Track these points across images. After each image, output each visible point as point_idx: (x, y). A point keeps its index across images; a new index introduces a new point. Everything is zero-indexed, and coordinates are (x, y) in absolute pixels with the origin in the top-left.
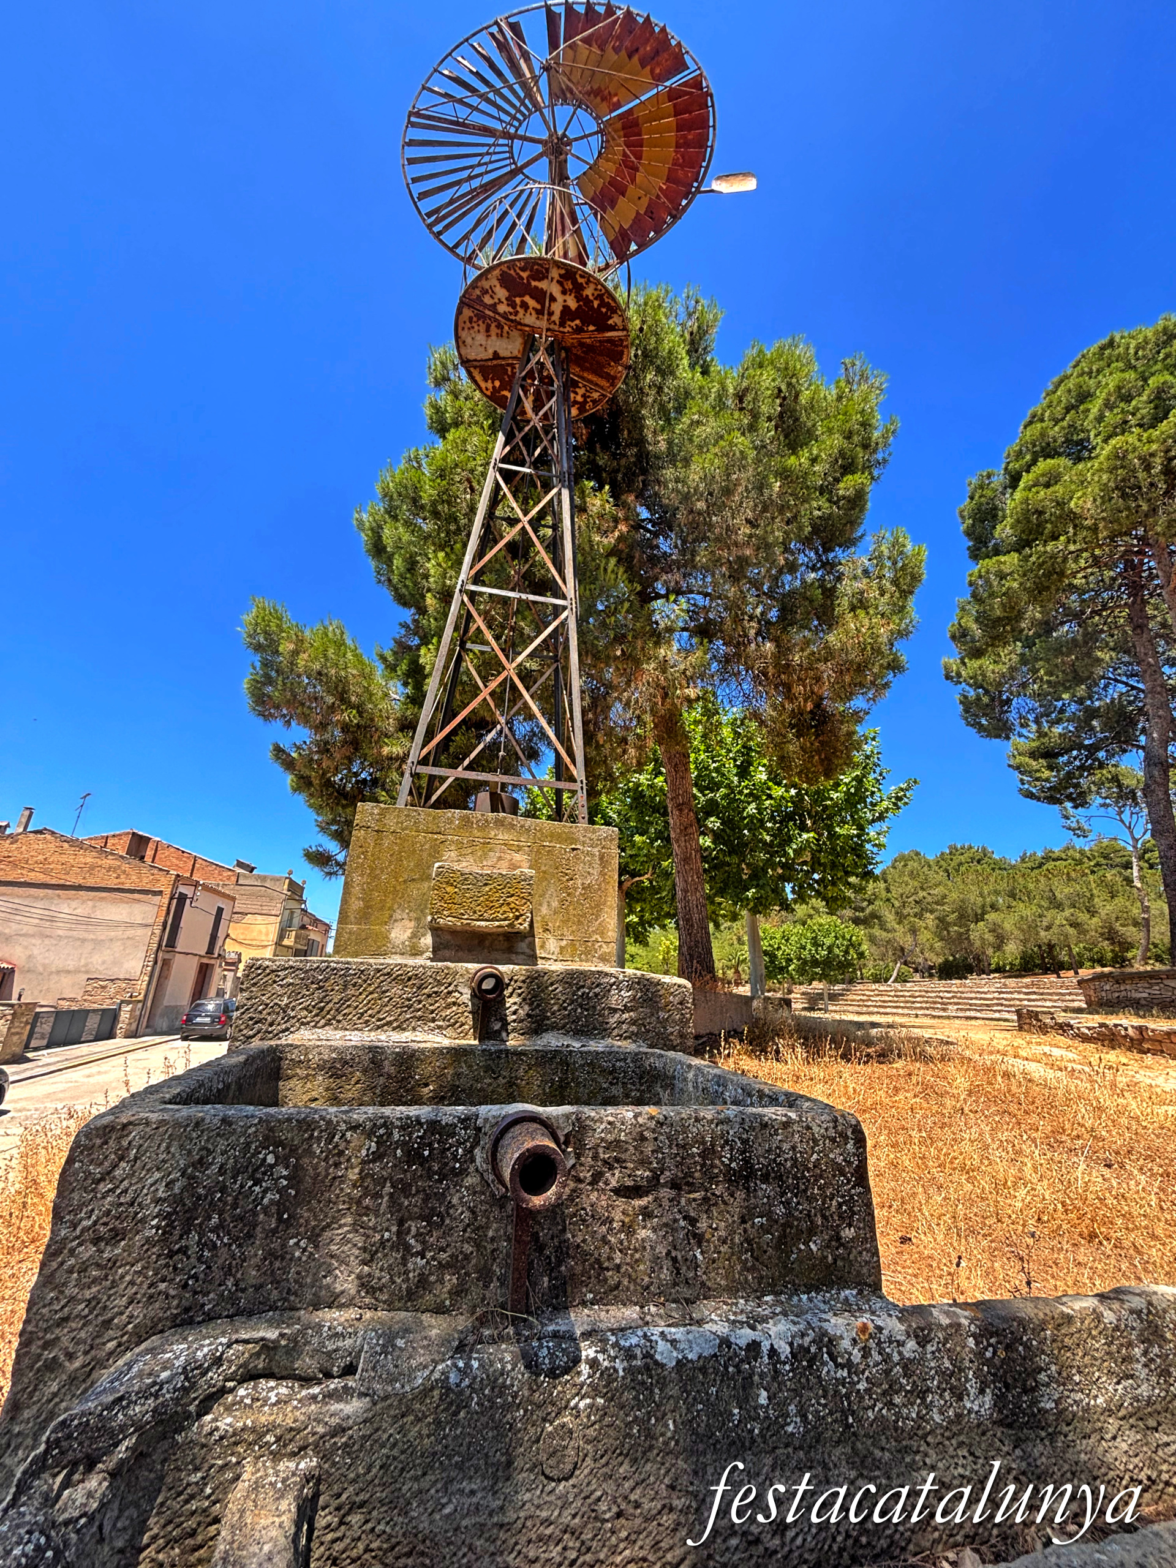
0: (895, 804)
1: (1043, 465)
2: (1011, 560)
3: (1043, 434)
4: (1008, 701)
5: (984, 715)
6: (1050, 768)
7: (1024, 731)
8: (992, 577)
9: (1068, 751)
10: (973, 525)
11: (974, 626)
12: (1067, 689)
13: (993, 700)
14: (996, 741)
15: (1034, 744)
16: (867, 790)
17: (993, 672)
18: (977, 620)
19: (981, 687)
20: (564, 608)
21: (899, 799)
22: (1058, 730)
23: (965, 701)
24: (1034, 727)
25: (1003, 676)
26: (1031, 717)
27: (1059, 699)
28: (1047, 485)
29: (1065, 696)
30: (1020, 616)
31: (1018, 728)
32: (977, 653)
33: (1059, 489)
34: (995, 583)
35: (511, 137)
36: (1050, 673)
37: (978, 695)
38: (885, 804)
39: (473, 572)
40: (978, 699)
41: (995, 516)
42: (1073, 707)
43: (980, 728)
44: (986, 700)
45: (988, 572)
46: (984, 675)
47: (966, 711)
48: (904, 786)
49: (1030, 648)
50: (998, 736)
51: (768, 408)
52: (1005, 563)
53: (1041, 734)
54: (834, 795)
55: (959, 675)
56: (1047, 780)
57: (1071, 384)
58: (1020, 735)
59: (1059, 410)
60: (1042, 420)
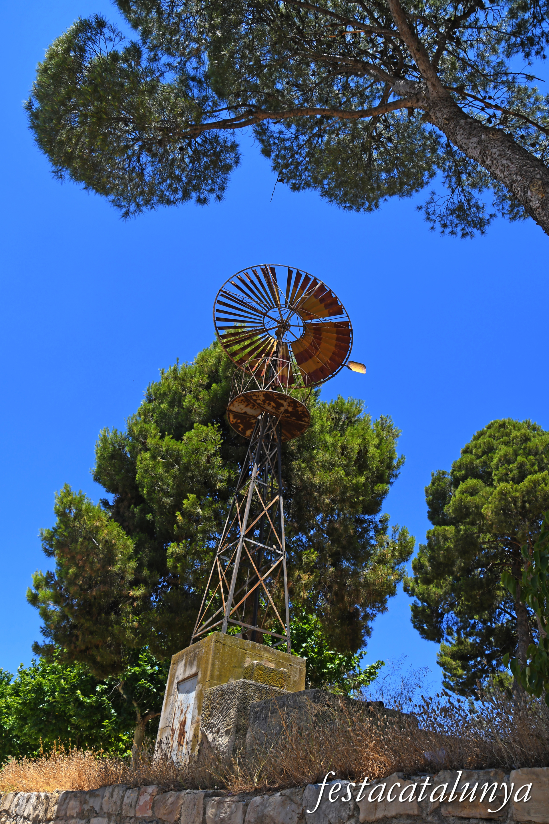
0: (368, 677)
1: (471, 482)
2: (450, 529)
3: (471, 462)
4: (442, 615)
5: (426, 622)
6: (464, 668)
7: (450, 638)
8: (441, 537)
9: (475, 657)
10: (433, 500)
11: (427, 564)
12: (477, 613)
13: (432, 612)
14: (432, 643)
15: (455, 649)
16: (351, 665)
17: (434, 593)
18: (429, 561)
19: (426, 601)
20: (282, 555)
21: (371, 674)
22: (470, 640)
23: (415, 608)
24: (456, 635)
25: (440, 596)
26: (455, 628)
27: (472, 618)
28: (472, 495)
29: (476, 617)
30: (453, 564)
31: (446, 636)
32: (427, 582)
33: (477, 499)
34: (442, 542)
35: (265, 315)
36: (466, 600)
37: (424, 606)
38: (362, 677)
39: (247, 532)
40: (424, 610)
41: (445, 498)
42: (480, 626)
43: (422, 632)
44: (428, 611)
45: (438, 534)
46: (429, 594)
47: (415, 616)
48: (375, 665)
49: (458, 582)
50: (433, 639)
51: (354, 455)
52: (448, 531)
53: (460, 642)
54: (330, 666)
55: (413, 590)
56: (460, 677)
57: (486, 439)
58: (447, 641)
59: (479, 452)
60: (471, 453)
